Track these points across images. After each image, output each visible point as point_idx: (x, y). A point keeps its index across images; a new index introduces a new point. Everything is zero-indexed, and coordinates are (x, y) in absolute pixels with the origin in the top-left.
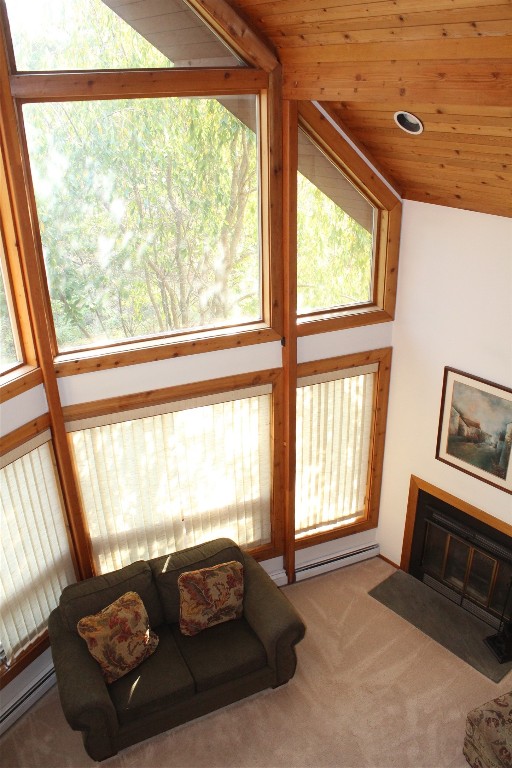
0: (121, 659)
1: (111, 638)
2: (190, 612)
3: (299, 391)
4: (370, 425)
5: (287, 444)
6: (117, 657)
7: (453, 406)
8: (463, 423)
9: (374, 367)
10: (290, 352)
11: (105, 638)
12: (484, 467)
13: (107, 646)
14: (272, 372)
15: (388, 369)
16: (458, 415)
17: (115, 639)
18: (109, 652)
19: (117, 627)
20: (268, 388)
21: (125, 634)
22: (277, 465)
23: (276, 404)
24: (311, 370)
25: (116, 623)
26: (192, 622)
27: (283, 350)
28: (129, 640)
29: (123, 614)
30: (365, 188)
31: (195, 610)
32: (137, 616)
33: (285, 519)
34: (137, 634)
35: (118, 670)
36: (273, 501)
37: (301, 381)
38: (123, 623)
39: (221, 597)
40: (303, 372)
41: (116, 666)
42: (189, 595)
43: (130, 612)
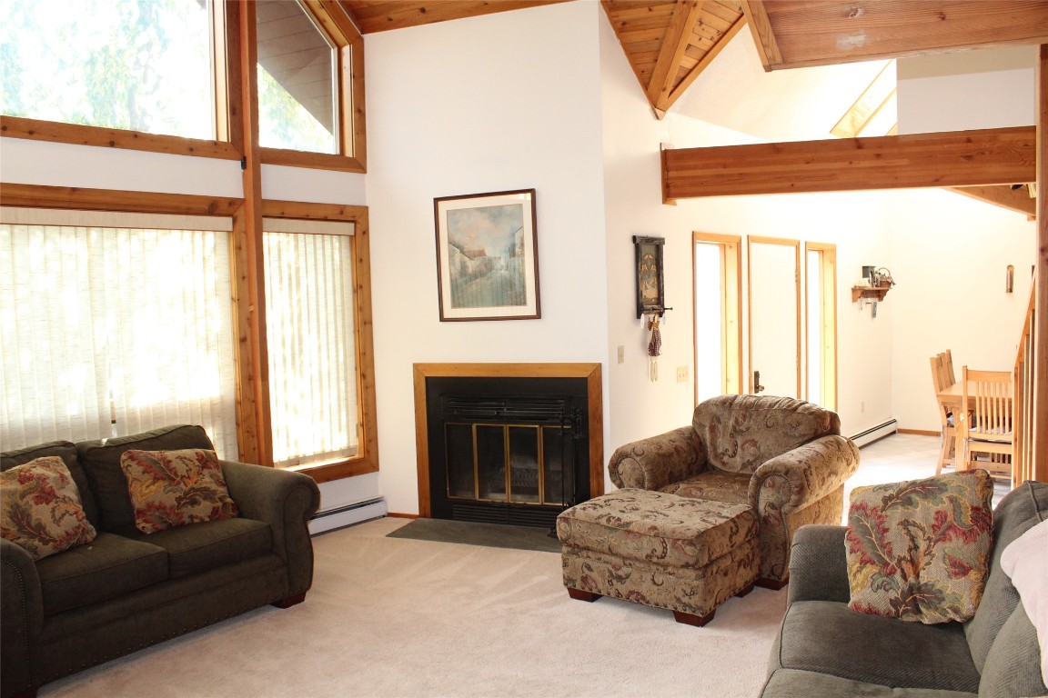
0: (40, 528)
1: (23, 496)
2: (144, 492)
3: (265, 236)
4: (352, 313)
5: (255, 308)
6: (33, 523)
7: (450, 243)
8: (466, 259)
9: (348, 228)
10: (254, 182)
11: (12, 493)
12: (499, 302)
13: (16, 507)
14: (232, 202)
15: (366, 233)
16: (458, 250)
17: (30, 499)
18: (19, 515)
19: (33, 483)
20: (226, 222)
21: (45, 495)
22: (243, 340)
23: (239, 248)
24: (277, 212)
25: (30, 478)
26: (150, 506)
27: (244, 175)
28: (52, 504)
29: (39, 471)
30: (323, 14)
31: (153, 488)
32: (63, 477)
33: (258, 432)
34: (64, 500)
35: (36, 543)
36: (238, 403)
37: (267, 222)
38: (43, 479)
39: (191, 474)
40: (268, 211)
41: (32, 536)
42: (141, 469)
43: (53, 472)
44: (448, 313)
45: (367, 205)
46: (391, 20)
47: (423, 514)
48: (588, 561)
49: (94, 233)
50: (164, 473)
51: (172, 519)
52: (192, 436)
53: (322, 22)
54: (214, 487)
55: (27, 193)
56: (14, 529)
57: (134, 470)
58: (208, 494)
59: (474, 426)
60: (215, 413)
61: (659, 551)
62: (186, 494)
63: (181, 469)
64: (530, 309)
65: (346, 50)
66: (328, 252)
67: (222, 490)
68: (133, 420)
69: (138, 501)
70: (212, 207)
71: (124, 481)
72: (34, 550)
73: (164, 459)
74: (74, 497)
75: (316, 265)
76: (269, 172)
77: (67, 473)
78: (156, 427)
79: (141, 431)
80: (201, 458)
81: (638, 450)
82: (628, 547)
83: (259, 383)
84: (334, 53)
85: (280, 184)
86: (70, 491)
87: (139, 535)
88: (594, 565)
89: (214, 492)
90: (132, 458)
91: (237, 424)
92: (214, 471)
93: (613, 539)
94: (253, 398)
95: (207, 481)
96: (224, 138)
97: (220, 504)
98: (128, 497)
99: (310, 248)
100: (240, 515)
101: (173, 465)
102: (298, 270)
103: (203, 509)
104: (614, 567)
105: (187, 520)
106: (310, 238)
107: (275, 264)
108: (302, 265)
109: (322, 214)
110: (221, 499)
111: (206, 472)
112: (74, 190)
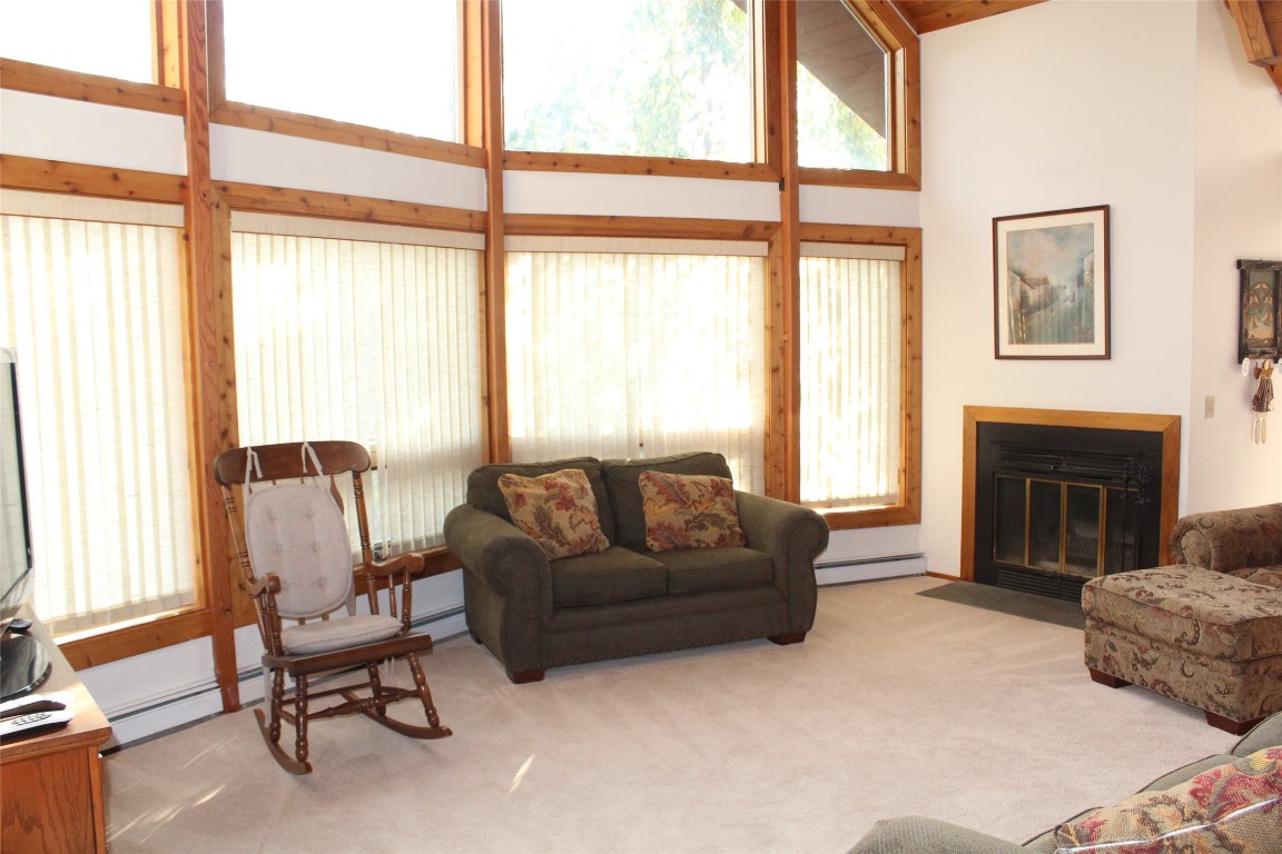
0: (558, 530)
1: (547, 501)
2: (657, 511)
3: (803, 262)
4: (899, 346)
5: (788, 337)
6: (553, 526)
7: (1010, 269)
8: (1027, 287)
9: (899, 252)
10: (792, 205)
11: (538, 497)
12: (1062, 338)
13: (540, 509)
14: (769, 226)
15: (918, 257)
16: (1018, 278)
17: (552, 504)
18: (542, 517)
19: (556, 490)
20: (762, 247)
21: (566, 503)
22: (775, 370)
23: (774, 274)
24: (818, 235)
25: (554, 486)
26: (660, 525)
27: (782, 197)
28: (571, 511)
29: (563, 480)
30: (874, 17)
31: (665, 508)
32: (583, 489)
33: (786, 466)
34: (582, 509)
35: (554, 543)
36: (767, 435)
37: (805, 246)
38: (564, 488)
39: (703, 499)
40: (807, 234)
41: (551, 537)
42: (656, 489)
43: (574, 482)
44: (1005, 349)
45: (920, 226)
46: (949, 15)
47: (964, 577)
48: (1112, 639)
49: (632, 259)
50: (677, 496)
51: (679, 541)
52: (712, 464)
53: (872, 25)
54: (724, 514)
55: (571, 223)
56: (537, 529)
57: (649, 491)
58: (717, 520)
59: (1028, 481)
60: (742, 445)
61: (1190, 635)
62: (695, 518)
63: (694, 493)
64: (1098, 347)
65: (900, 54)
66: (874, 280)
67: (732, 519)
68: (659, 443)
69: (650, 521)
70: (746, 232)
71: (639, 500)
72: (552, 550)
73: (678, 482)
74: (591, 508)
75: (859, 293)
76: (807, 192)
77: (588, 486)
78: (679, 452)
79: (667, 454)
80: (715, 486)
81: (1206, 522)
82: (1155, 627)
83: (790, 416)
84: (887, 58)
85: (818, 205)
86: (589, 501)
87: (647, 551)
88: (1118, 643)
89: (723, 520)
90: (649, 478)
91: (765, 458)
92: (728, 499)
93: (1142, 617)
94: (782, 432)
95: (718, 508)
96: (761, 160)
97: (728, 532)
98: (642, 515)
99: (854, 274)
100: (747, 545)
101: (687, 489)
102: (839, 296)
103: (710, 535)
104: (1139, 649)
105: (694, 544)
106: (854, 263)
107: (813, 292)
108: (844, 292)
109: (867, 237)
110: (729, 527)
111: (718, 499)
112: (613, 218)
